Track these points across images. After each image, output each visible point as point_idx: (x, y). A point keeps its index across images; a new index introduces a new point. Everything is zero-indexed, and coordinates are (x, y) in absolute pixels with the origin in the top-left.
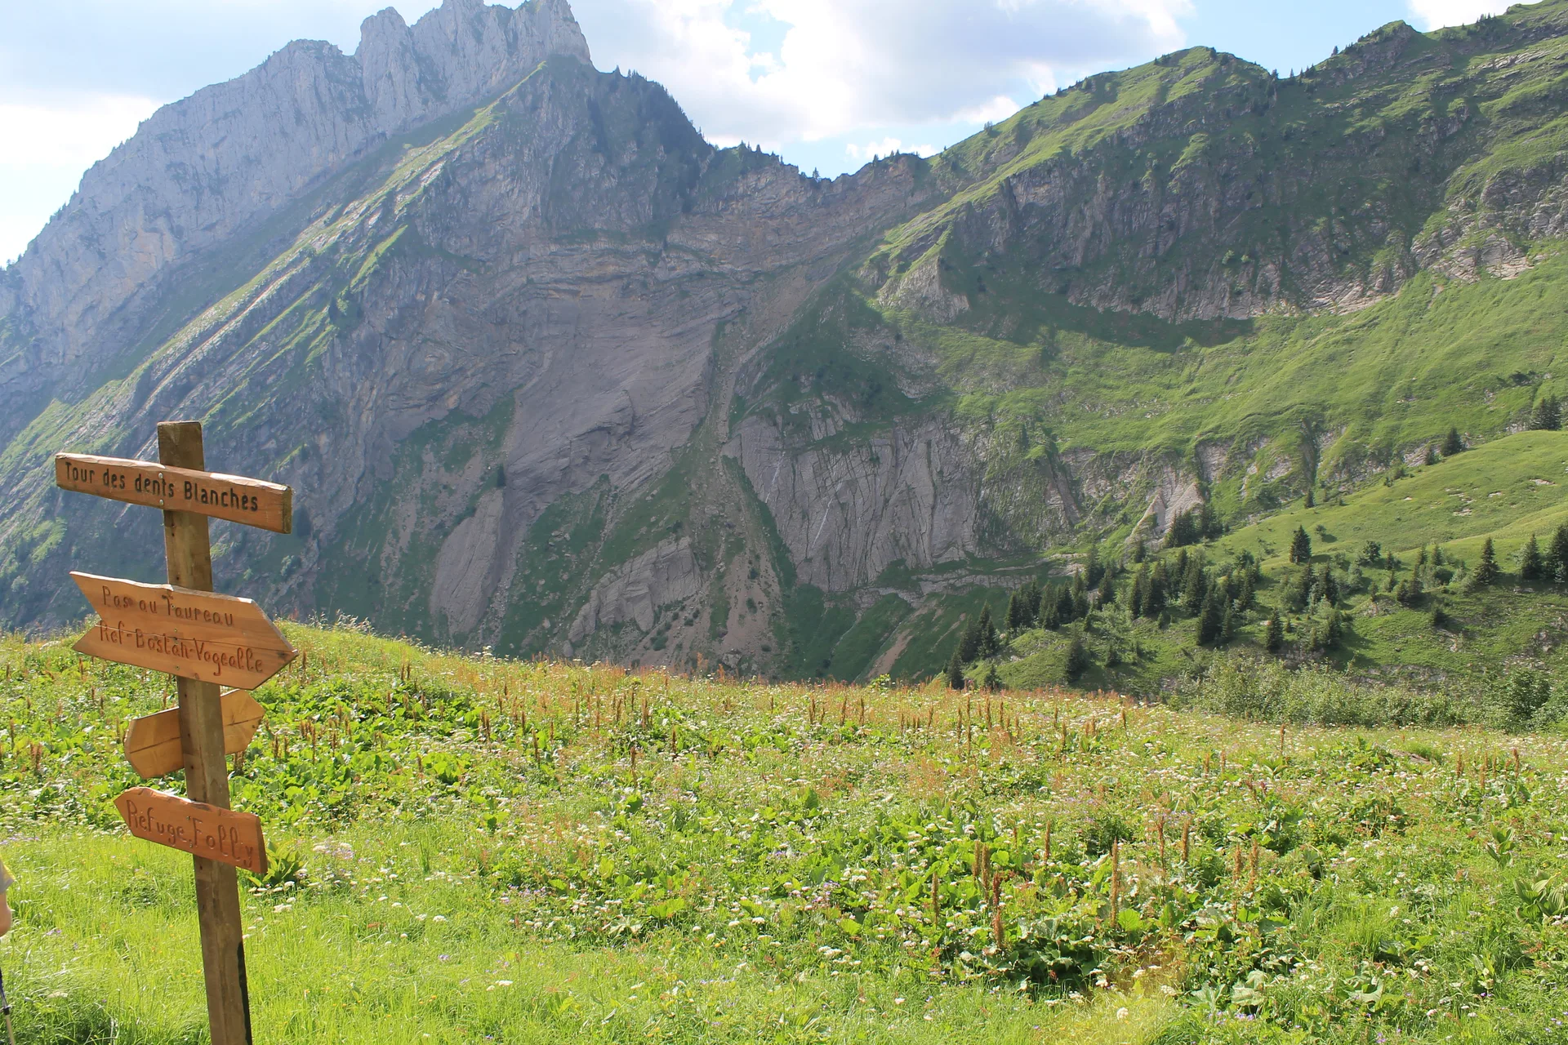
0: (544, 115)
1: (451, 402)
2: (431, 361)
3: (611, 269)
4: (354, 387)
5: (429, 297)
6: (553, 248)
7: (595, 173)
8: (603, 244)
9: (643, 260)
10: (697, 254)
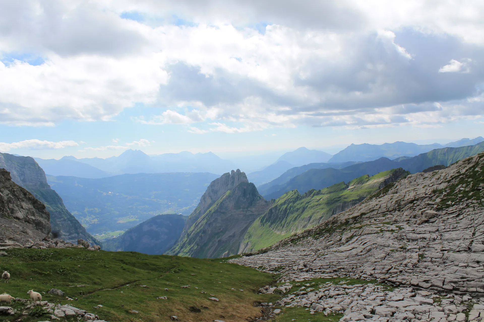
0: (236, 192)
1: (221, 229)
2: (218, 225)
3: (242, 213)
4: (208, 228)
5: (218, 217)
6: (235, 210)
7: (243, 199)
8: (241, 210)
9: (245, 212)
10: (251, 211)
